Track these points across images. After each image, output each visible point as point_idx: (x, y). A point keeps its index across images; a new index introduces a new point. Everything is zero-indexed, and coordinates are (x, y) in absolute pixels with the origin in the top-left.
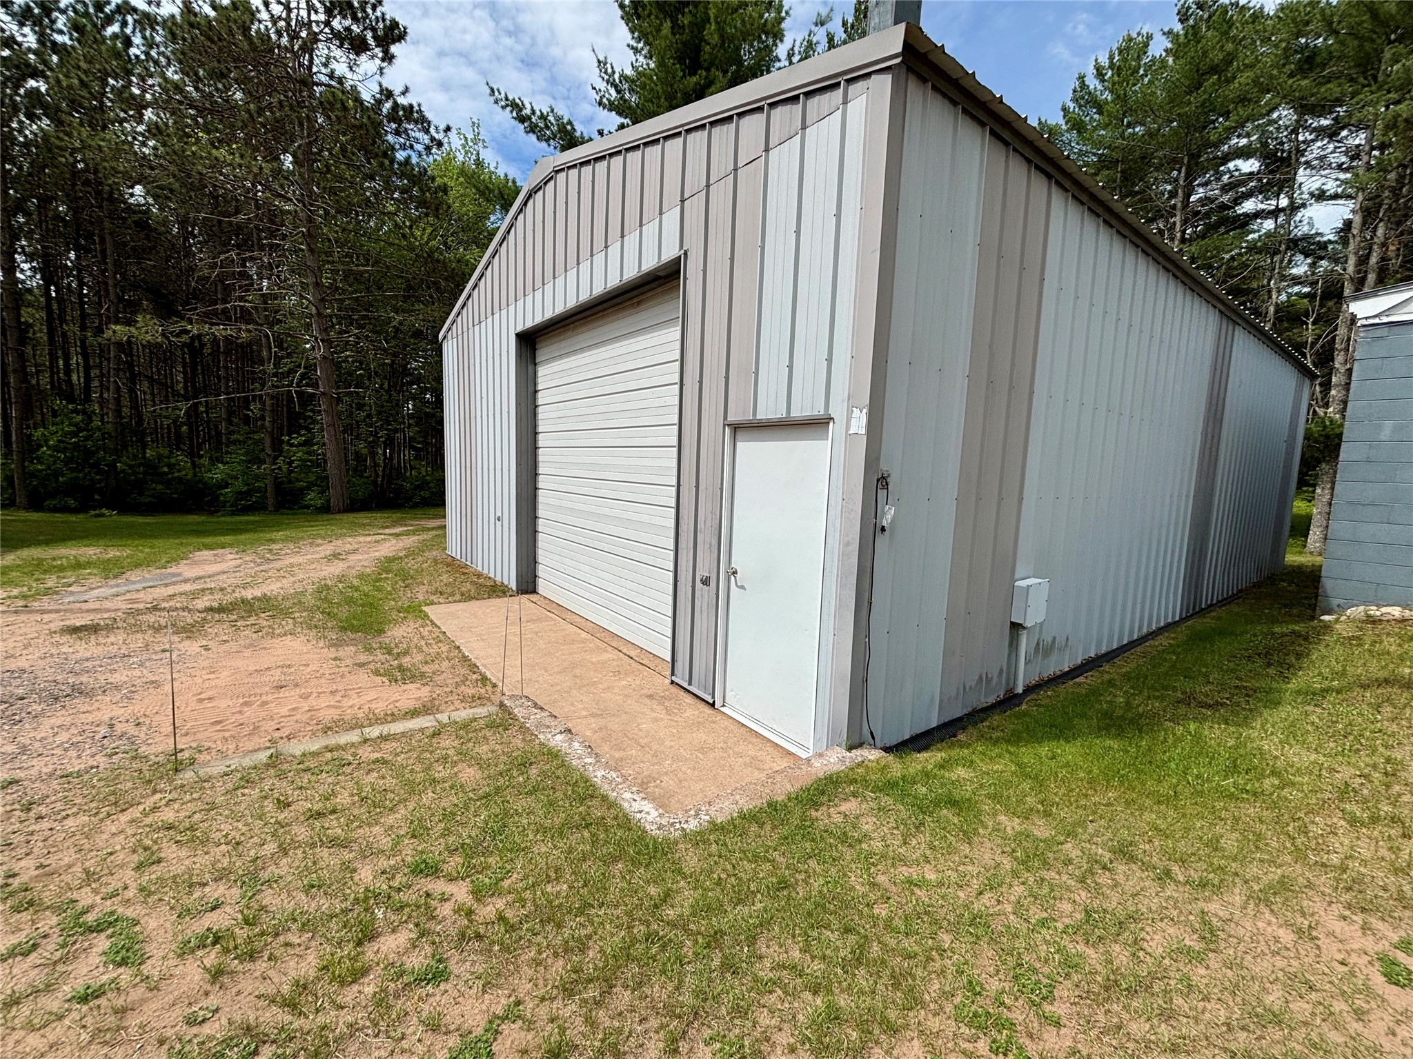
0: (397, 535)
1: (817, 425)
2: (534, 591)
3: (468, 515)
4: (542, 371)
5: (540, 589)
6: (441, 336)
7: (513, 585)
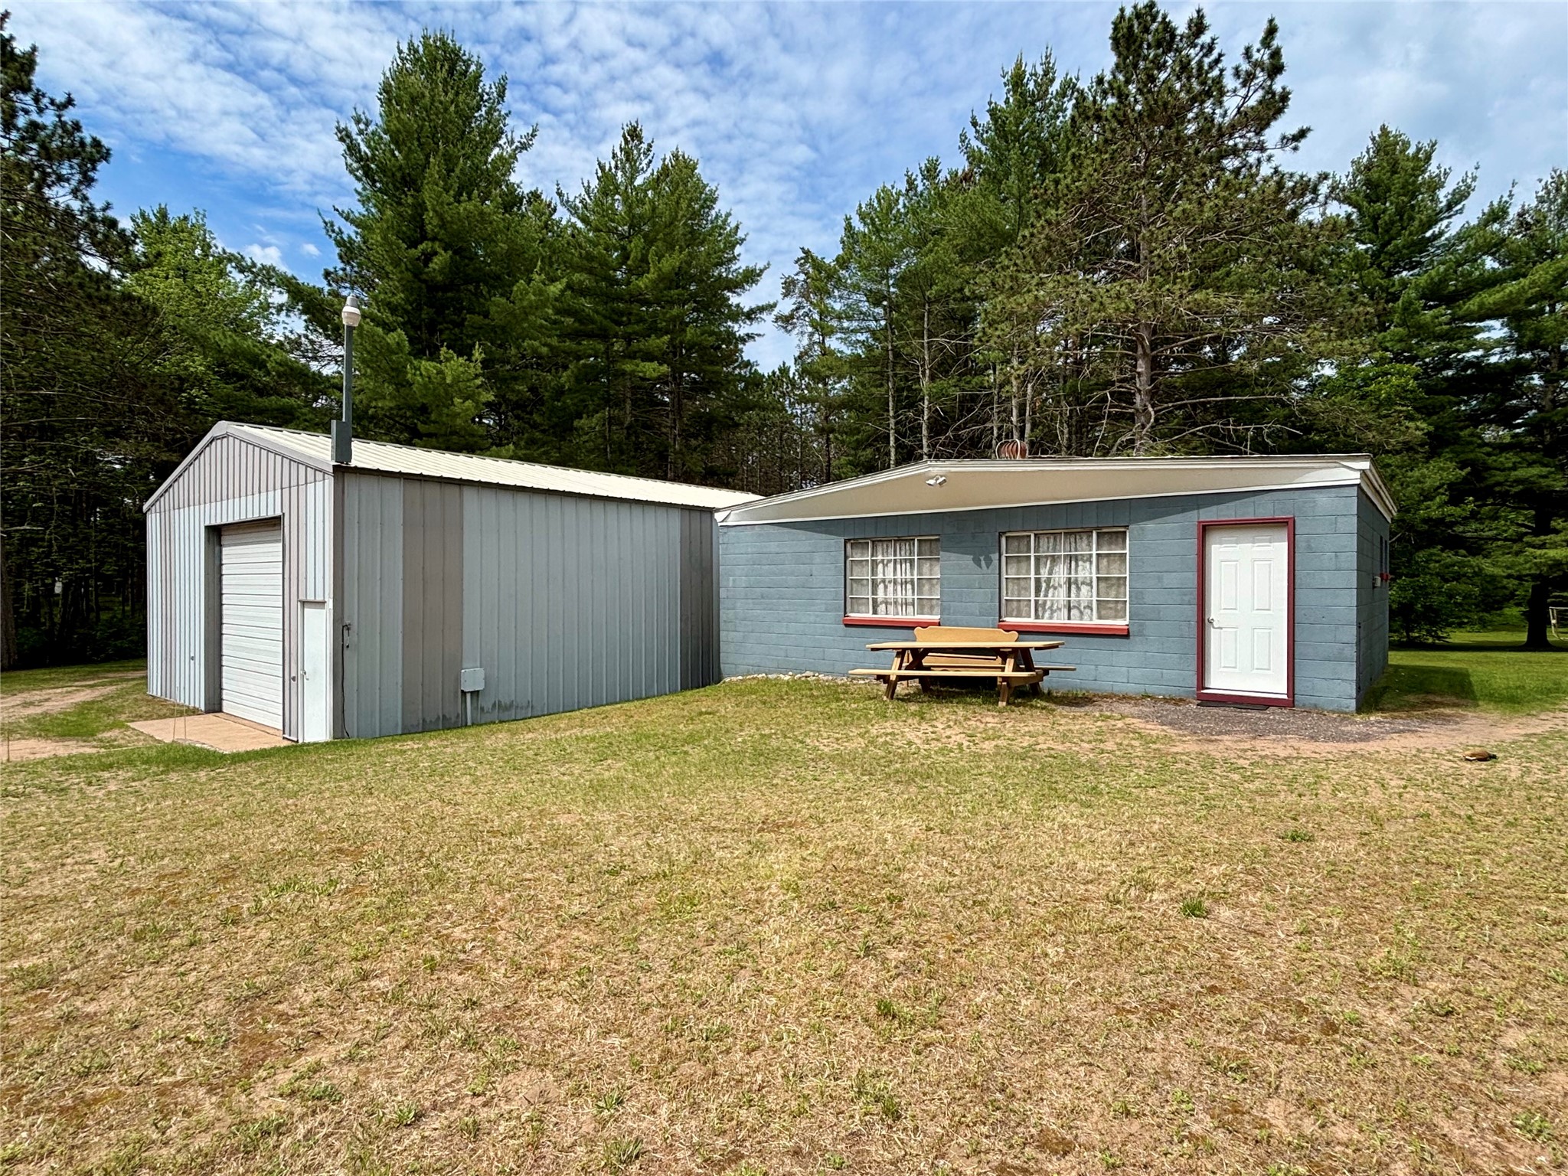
0: (91, 686)
1: (324, 603)
2: (220, 711)
3: (168, 658)
4: (225, 551)
5: (225, 709)
6: (145, 507)
7: (203, 708)
